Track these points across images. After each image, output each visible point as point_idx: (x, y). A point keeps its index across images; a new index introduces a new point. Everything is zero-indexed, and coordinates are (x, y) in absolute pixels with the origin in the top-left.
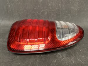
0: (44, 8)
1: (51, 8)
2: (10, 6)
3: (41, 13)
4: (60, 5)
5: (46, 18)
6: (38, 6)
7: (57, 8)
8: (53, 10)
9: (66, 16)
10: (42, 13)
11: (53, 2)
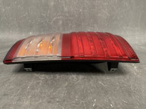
0: (58, 14)
1: (67, 15)
2: (4, 10)
3: (52, 22)
4: (81, 10)
5: (61, 30)
6: (49, 12)
7: (76, 15)
8: (70, 18)
9: (91, 27)
10: (54, 22)
11: (71, 6)
